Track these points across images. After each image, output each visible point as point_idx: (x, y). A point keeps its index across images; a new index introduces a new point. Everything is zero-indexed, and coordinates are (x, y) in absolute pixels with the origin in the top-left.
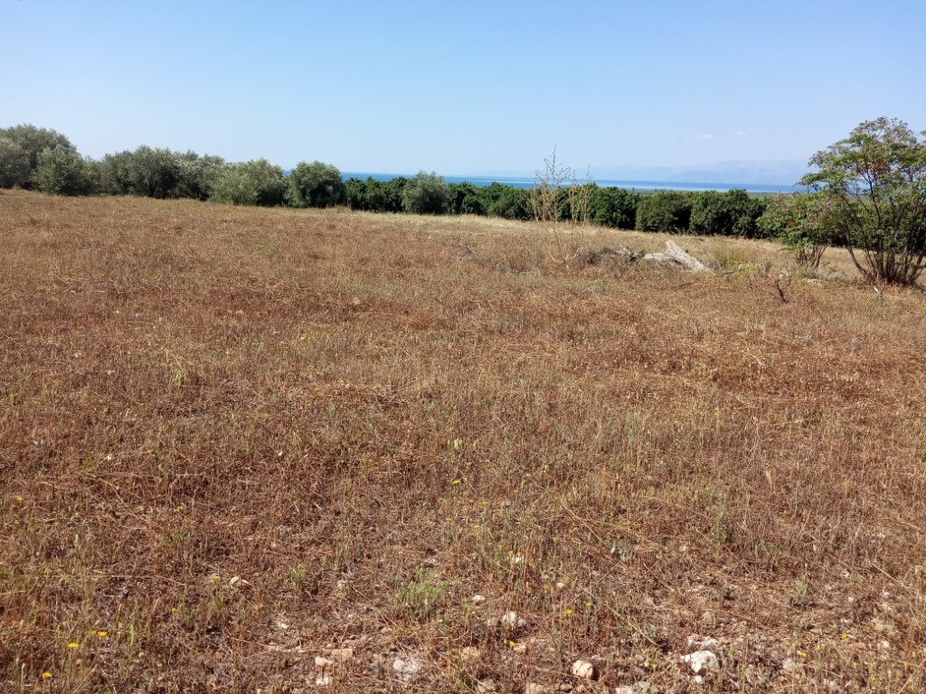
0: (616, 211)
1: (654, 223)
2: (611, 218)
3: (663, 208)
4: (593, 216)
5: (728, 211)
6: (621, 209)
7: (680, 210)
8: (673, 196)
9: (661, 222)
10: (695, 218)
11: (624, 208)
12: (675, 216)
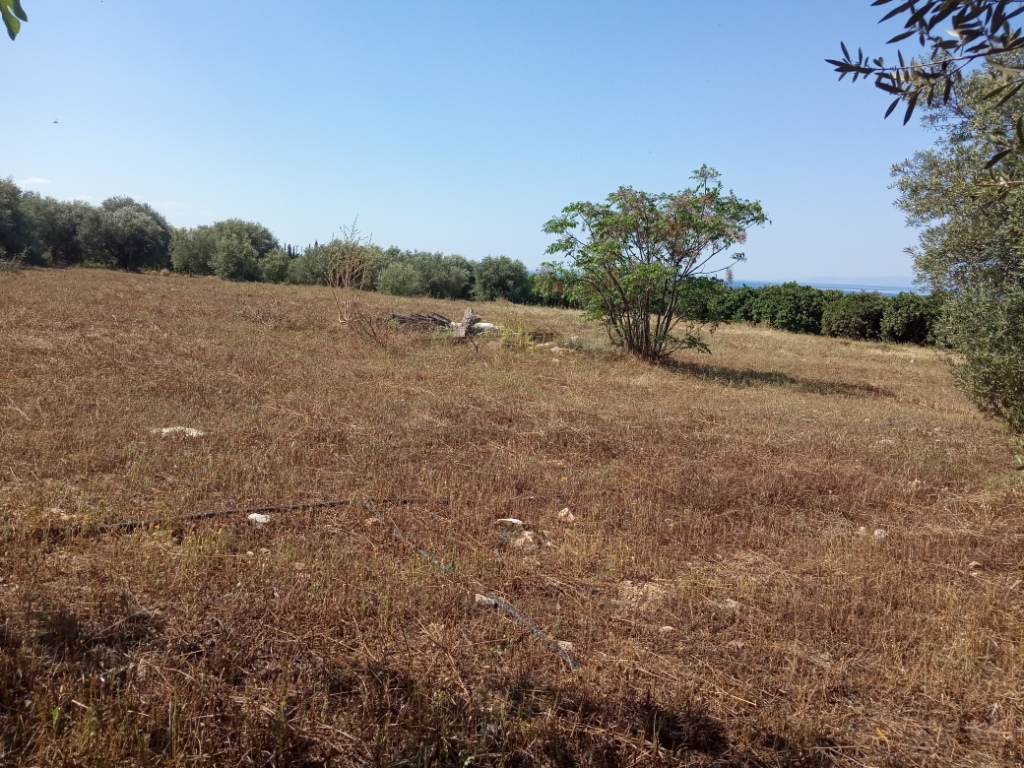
0: (801, 312)
1: (838, 326)
2: (794, 320)
3: (850, 310)
4: (773, 318)
5: (921, 314)
6: (807, 310)
7: (871, 313)
8: (864, 298)
9: (847, 327)
10: (886, 323)
11: (811, 309)
12: (864, 320)
